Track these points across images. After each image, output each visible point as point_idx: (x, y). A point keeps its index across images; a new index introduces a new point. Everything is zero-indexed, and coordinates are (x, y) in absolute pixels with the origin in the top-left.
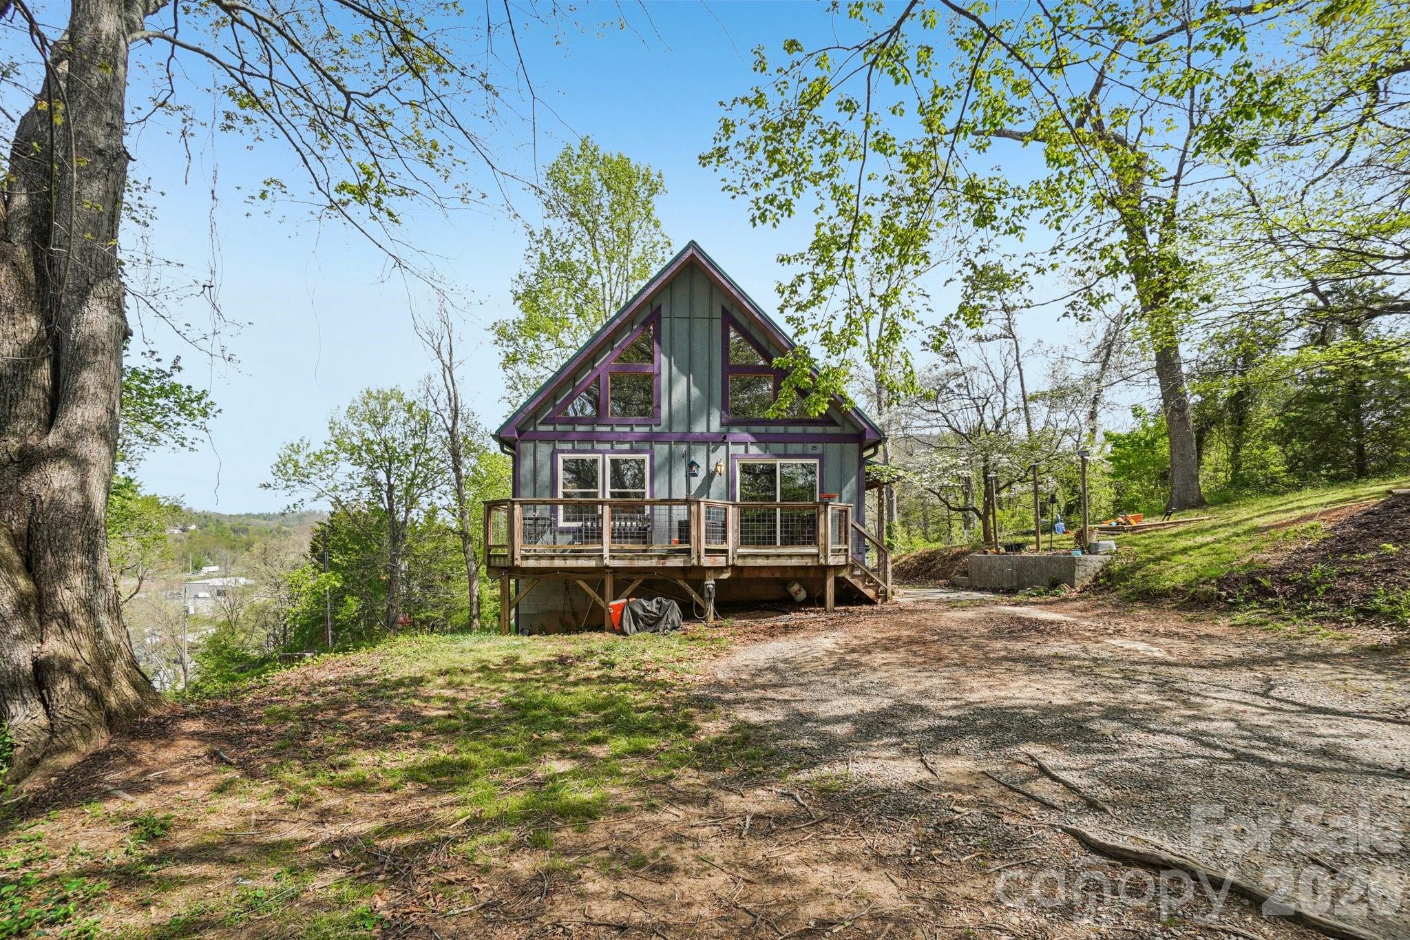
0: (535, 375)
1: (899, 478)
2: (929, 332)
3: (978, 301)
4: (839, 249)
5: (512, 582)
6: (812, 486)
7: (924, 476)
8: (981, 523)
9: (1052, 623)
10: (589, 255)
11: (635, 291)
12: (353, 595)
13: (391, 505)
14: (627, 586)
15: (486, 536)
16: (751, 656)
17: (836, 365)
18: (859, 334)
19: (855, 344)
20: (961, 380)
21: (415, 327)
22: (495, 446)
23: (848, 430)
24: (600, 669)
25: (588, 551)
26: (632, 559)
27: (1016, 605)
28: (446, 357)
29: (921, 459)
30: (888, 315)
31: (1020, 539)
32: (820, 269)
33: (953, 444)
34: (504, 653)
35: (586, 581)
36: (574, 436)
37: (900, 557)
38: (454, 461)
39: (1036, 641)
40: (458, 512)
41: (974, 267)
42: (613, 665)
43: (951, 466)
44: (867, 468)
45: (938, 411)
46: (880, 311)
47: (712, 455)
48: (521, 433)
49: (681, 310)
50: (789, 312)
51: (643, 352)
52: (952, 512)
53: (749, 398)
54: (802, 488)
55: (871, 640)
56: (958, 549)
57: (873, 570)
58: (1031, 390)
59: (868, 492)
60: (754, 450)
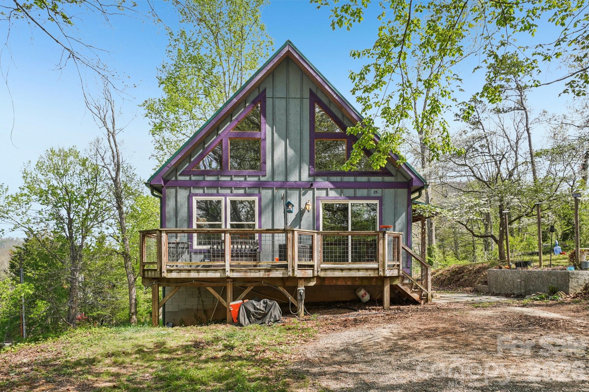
0: (176, 139)
1: (437, 214)
2: (460, 107)
3: (498, 83)
4: (396, 46)
5: (161, 289)
6: (374, 220)
7: (455, 212)
8: (497, 247)
9: (551, 320)
10: (214, 51)
11: (247, 78)
12: (42, 299)
13: (71, 234)
14: (242, 291)
15: (142, 256)
16: (331, 341)
17: (392, 132)
18: (409, 109)
19: (406, 116)
20: (484, 142)
21: (87, 103)
22: (147, 191)
23: (400, 179)
24: (224, 350)
25: (214, 266)
26: (246, 272)
27: (523, 306)
28: (110, 126)
29: (453, 200)
30: (430, 95)
31: (527, 258)
32: (381, 61)
33: (477, 189)
34: (155, 340)
35: (213, 288)
36: (203, 184)
37: (437, 271)
38: (117, 202)
39: (540, 333)
40: (121, 238)
41: (496, 56)
42: (232, 348)
43: (475, 205)
44: (414, 207)
45: (466, 165)
46: (425, 91)
47: (302, 198)
48: (166, 182)
49: (280, 92)
50: (359, 93)
51: (253, 122)
52: (476, 238)
53: (329, 156)
54: (367, 221)
55: (416, 330)
56: (480, 265)
57: (418, 280)
58: (536, 148)
59: (414, 224)
60: (332, 194)
